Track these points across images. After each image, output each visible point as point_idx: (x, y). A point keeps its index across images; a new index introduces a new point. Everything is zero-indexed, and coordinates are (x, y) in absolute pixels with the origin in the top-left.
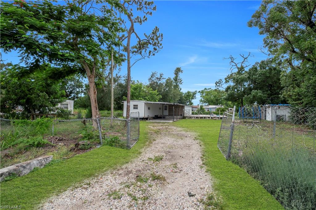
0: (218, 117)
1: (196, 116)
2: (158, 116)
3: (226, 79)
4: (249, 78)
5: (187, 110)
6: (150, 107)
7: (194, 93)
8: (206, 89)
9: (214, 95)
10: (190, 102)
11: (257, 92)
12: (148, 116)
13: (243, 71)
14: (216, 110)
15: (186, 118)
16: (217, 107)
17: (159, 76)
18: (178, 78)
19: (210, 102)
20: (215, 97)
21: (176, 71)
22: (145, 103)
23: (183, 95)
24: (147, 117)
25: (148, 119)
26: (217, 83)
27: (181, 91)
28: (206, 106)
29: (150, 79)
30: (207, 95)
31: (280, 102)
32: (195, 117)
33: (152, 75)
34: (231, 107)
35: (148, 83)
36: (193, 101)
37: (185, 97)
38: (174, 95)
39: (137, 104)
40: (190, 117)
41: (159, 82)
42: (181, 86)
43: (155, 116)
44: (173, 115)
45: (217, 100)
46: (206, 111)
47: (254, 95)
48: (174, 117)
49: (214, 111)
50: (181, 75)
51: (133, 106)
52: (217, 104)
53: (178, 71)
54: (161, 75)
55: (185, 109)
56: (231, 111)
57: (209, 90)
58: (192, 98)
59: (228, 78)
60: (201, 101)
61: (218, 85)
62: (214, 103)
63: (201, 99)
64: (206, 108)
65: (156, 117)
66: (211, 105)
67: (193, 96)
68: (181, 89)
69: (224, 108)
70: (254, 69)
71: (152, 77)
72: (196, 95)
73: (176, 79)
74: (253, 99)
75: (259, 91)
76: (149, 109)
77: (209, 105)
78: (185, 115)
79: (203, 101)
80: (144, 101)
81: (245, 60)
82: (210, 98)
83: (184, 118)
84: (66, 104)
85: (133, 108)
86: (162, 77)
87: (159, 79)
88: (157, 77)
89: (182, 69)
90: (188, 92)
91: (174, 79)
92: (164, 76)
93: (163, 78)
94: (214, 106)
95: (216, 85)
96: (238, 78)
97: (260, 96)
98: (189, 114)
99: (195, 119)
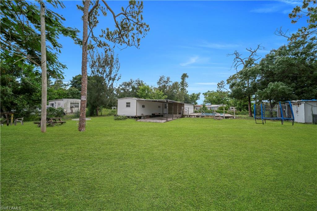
0: (221, 116)
1: (196, 115)
2: (155, 114)
3: (228, 80)
4: (262, 70)
5: (186, 109)
6: (144, 105)
7: (198, 95)
8: (209, 91)
9: (216, 96)
10: (195, 102)
11: (277, 85)
12: (142, 114)
13: (252, 64)
14: (218, 108)
15: (185, 117)
16: (219, 106)
17: (166, 80)
18: (185, 82)
19: (212, 102)
20: (217, 97)
21: (182, 76)
22: (137, 100)
23: (189, 97)
24: (140, 116)
25: (142, 118)
26: (219, 84)
27: (187, 94)
28: (208, 105)
29: (159, 82)
30: (209, 96)
31: (313, 97)
32: (194, 116)
33: (160, 79)
34: (232, 106)
35: (157, 86)
36: (197, 101)
37: (190, 98)
38: (179, 96)
39: (129, 102)
40: (190, 116)
41: (167, 85)
42: (187, 89)
43: (152, 114)
44: (172, 113)
45: (219, 100)
46: (209, 109)
47: (273, 88)
48: (174, 115)
49: (216, 109)
50: (187, 80)
51: (126, 103)
52: (219, 104)
53: (184, 76)
54: (168, 79)
55: (185, 107)
56: (232, 109)
57: (211, 92)
58: (197, 99)
59: (230, 80)
60: (205, 101)
61: (220, 86)
62: (216, 103)
63: (205, 100)
64: (209, 107)
65: (153, 116)
66: (213, 104)
67: (197, 97)
68: (187, 92)
69: (227, 107)
70: (270, 58)
71: (160, 80)
72: (200, 96)
73: (182, 83)
74: (271, 93)
75: (280, 83)
76: (143, 107)
77: (212, 104)
78: (185, 114)
79: (206, 101)
80: (136, 98)
81: (253, 54)
82: (213, 98)
83: (183, 116)
84: (77, 103)
85: (126, 106)
86: (169, 80)
87: (167, 82)
88: (164, 80)
89: (188, 75)
90: (193, 94)
91: (181, 83)
92: (170, 80)
93: (170, 82)
94: (216, 106)
95: (218, 86)
96: (247, 70)
97: (283, 89)
98: (188, 113)
99: (195, 118)
